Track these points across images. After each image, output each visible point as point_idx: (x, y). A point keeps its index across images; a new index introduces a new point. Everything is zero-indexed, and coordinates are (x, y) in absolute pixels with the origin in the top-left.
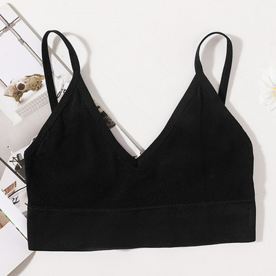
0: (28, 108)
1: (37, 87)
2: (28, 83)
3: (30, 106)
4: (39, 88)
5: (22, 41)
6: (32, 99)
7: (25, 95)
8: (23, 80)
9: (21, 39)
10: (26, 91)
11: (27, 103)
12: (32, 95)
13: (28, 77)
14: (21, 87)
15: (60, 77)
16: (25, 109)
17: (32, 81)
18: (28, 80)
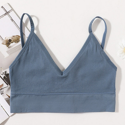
0: (12, 50)
1: (17, 41)
2: (13, 39)
3: (13, 50)
4: (18, 42)
5: (12, 20)
6: (14, 46)
8: (11, 38)
9: (12, 19)
10: (12, 43)
13: (14, 36)
14: (10, 40)
17: (15, 38)
18: (13, 38)
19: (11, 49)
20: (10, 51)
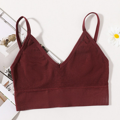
2: (10, 39)
5: (6, 22)
6: (12, 45)
7: (9, 44)
8: (7, 38)
10: (9, 42)
11: (10, 47)
12: (12, 43)
13: (10, 36)
14: (7, 40)
15: (23, 34)
16: (10, 50)
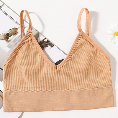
3: (13, 43)
4: (16, 34)
6: (14, 39)
7: (10, 38)
8: (8, 31)
9: (6, 13)
10: (10, 36)
14: (8, 34)
17: (13, 31)
18: (11, 31)
19: (10, 42)
20: (10, 45)
